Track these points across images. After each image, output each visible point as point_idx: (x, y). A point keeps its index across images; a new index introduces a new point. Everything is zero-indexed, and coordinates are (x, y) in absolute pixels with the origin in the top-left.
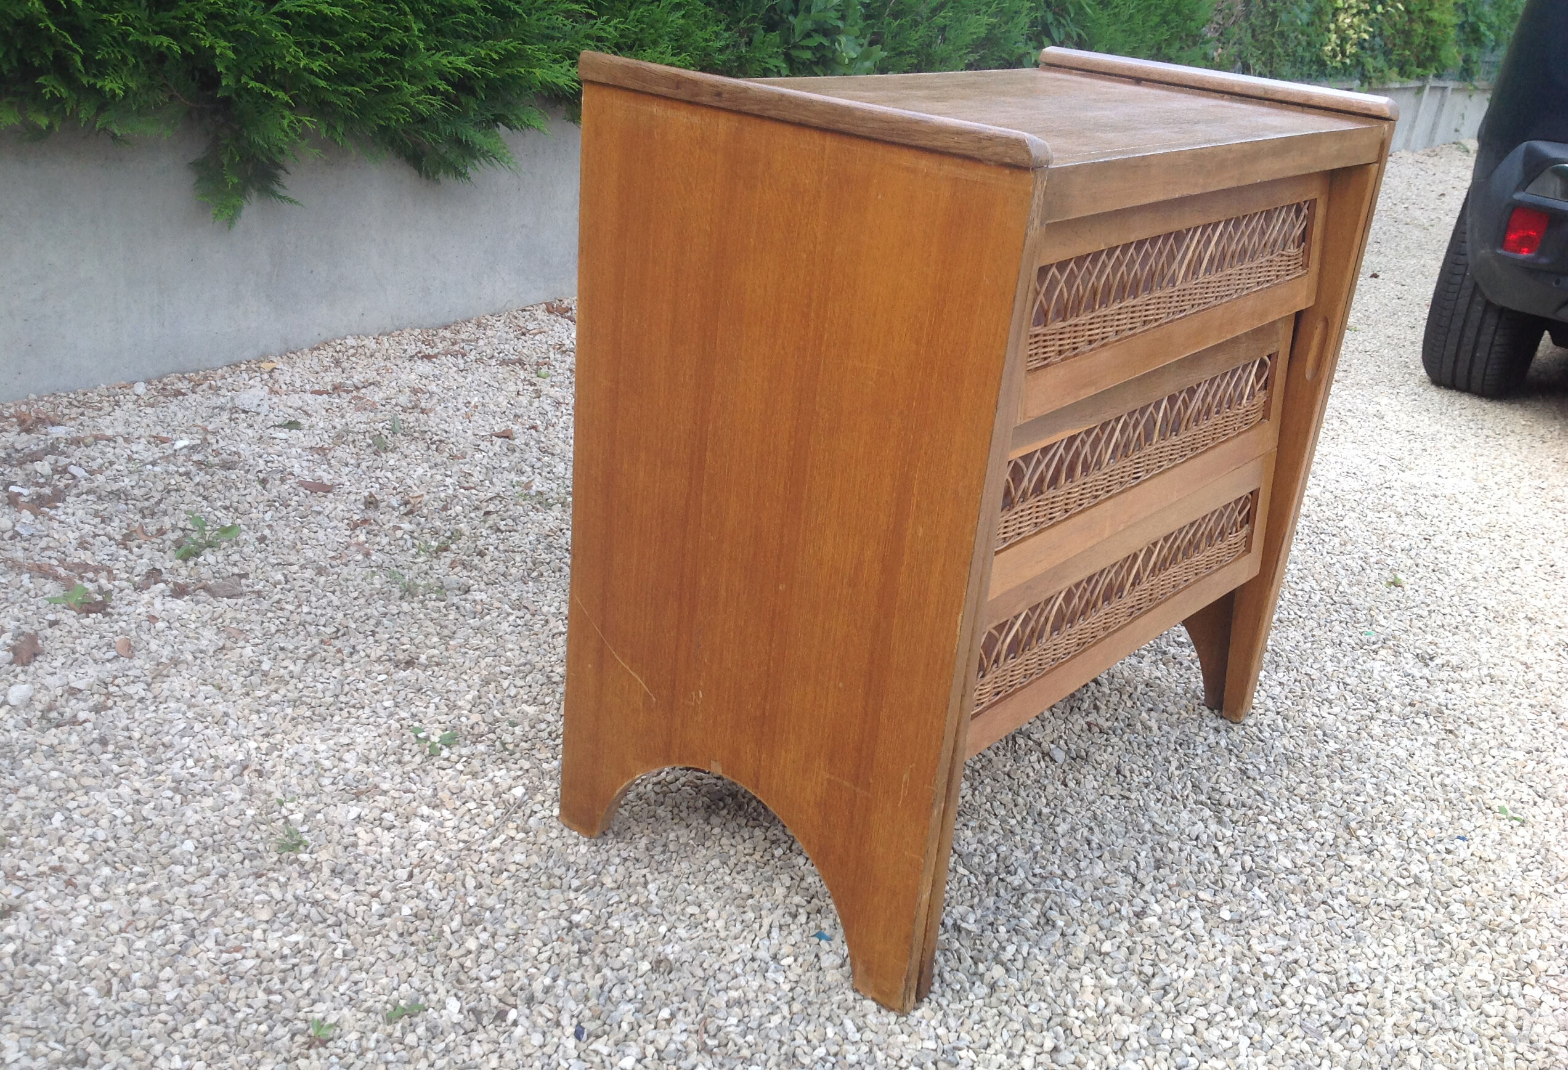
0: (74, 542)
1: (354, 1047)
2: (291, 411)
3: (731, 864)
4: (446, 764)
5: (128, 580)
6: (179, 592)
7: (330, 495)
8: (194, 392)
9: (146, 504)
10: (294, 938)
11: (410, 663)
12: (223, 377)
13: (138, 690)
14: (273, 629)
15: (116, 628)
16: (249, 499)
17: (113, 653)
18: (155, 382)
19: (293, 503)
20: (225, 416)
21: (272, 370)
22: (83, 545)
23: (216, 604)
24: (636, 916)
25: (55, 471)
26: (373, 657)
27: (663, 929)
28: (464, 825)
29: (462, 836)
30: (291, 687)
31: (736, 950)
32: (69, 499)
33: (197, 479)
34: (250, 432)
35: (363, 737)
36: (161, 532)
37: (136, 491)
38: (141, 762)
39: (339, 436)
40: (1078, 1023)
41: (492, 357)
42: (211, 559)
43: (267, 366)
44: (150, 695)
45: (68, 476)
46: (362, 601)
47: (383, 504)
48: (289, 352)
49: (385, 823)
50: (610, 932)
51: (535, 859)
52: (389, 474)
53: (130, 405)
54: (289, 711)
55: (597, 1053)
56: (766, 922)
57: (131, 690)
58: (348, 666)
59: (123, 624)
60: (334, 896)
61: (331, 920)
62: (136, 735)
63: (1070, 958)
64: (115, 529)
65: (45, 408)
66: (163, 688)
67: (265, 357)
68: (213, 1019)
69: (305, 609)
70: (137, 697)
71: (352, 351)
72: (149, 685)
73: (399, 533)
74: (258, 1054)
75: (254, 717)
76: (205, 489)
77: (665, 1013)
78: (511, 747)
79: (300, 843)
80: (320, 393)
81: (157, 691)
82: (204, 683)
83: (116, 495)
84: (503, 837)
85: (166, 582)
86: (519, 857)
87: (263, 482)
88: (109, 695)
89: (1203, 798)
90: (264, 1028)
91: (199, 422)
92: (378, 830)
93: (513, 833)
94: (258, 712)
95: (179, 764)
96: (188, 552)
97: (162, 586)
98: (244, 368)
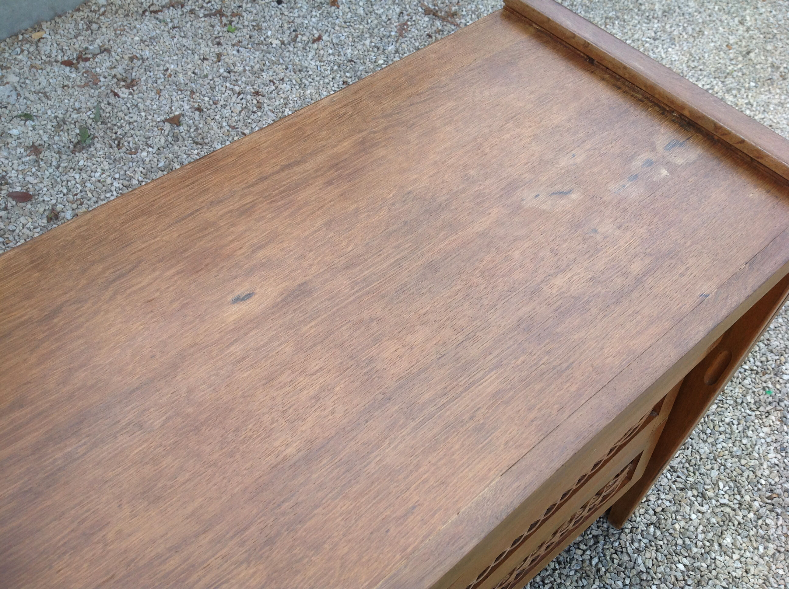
2: (33, 96)
21: (39, 41)
41: (202, 7)
43: (36, 36)
48: (57, 16)
52: (77, 176)
67: (37, 27)
71: (102, 10)
80: (68, 63)
98: (20, 37)
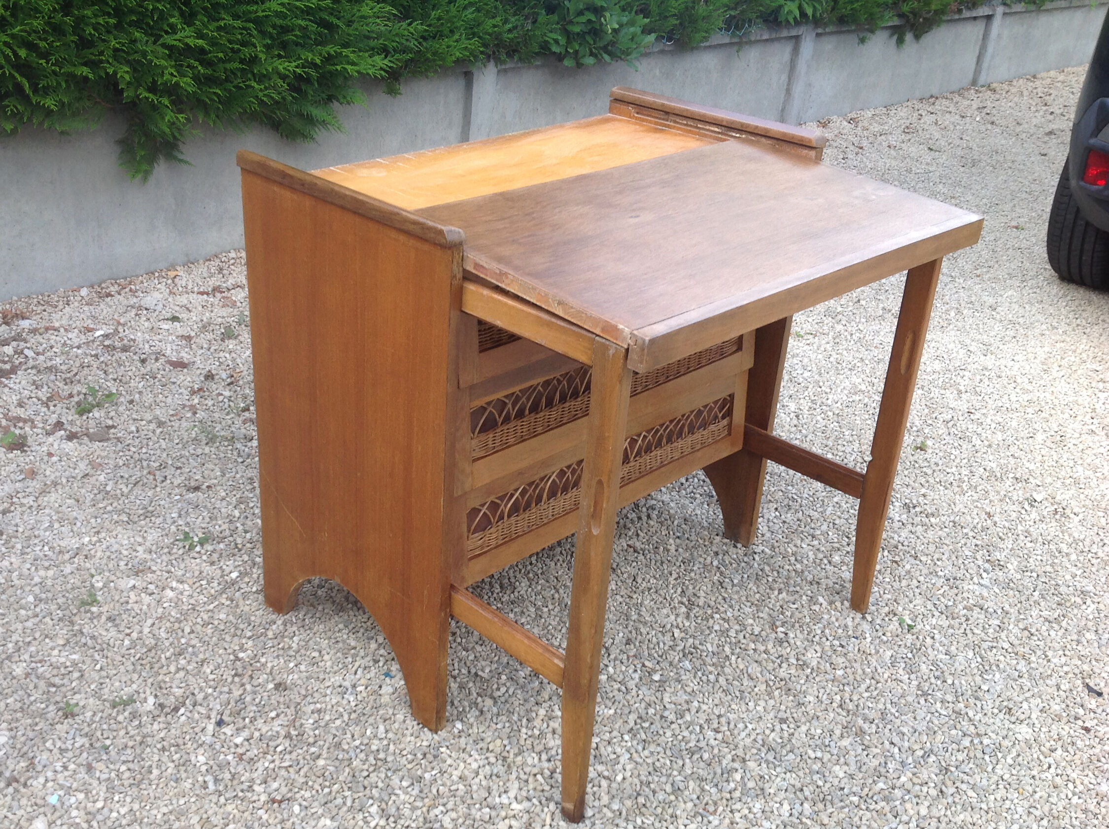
0: (15, 402)
1: (88, 720)
2: (177, 308)
3: (351, 627)
4: (197, 555)
5: (43, 428)
6: (71, 437)
7: (185, 370)
8: (119, 294)
9: (68, 375)
10: (74, 657)
11: (197, 489)
12: (142, 282)
13: (29, 501)
14: (121, 463)
15: (27, 460)
16: (130, 373)
17: (23, 476)
18: (96, 287)
19: (159, 376)
20: (134, 312)
21: (175, 277)
22: (20, 404)
23: (90, 445)
24: (278, 656)
25: (16, 352)
26: (176, 484)
27: (292, 665)
28: (196, 594)
29: (192, 601)
30: (121, 502)
31: (332, 680)
32: (19, 372)
33: (102, 359)
34: (146, 324)
35: (153, 536)
36: (71, 396)
37: (62, 367)
38: (19, 546)
39: (204, 327)
40: (525, 736)
42: (97, 415)
43: (172, 274)
44: (36, 505)
45: (22, 356)
46: (180, 446)
47: (217, 377)
48: (189, 263)
49: (149, 591)
50: (258, 664)
51: (231, 618)
52: (227, 355)
53: (76, 304)
54: (115, 517)
55: (225, 734)
56: (357, 664)
57: (25, 501)
58: (158, 489)
59: (32, 458)
60: (104, 633)
61: (98, 647)
62: (21, 530)
63: (539, 697)
64: (43, 394)
65: (22, 306)
66: (44, 500)
67: (172, 267)
68: (18, 699)
69: (144, 450)
70: (28, 505)
71: (232, 261)
72: (37, 498)
73: (221, 398)
74: (37, 720)
75: (93, 520)
76: (106, 365)
77: (273, 714)
78: (240, 546)
79: (95, 601)
80: (202, 293)
81: (40, 502)
82: (70, 497)
83: (50, 369)
84: (217, 603)
85: (65, 430)
86: (222, 616)
87: (143, 361)
88: (12, 504)
89: (685, 600)
90: (43, 706)
91: (116, 317)
92: (143, 595)
93: (224, 601)
94: (96, 517)
95: (39, 548)
96: (83, 410)
97: (62, 432)
98: (157, 274)
